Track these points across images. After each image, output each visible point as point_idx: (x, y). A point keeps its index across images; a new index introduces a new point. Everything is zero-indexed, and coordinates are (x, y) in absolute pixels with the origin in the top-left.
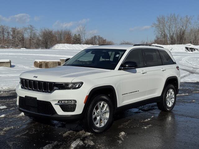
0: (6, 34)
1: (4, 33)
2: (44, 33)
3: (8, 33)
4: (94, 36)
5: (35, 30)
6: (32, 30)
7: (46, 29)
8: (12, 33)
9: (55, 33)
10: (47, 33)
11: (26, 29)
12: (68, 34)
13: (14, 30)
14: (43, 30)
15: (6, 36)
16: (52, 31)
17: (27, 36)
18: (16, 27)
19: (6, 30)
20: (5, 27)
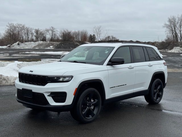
0: (30, 35)
1: (28, 34)
2: (63, 33)
3: (32, 34)
4: (108, 36)
5: (56, 31)
6: (53, 31)
7: (65, 30)
8: (35, 34)
9: (73, 34)
10: (66, 33)
11: (48, 31)
12: (85, 34)
13: (37, 32)
14: (63, 31)
15: (30, 37)
16: (70, 32)
17: (48, 36)
18: (39, 29)
19: (30, 31)
20: (29, 29)
